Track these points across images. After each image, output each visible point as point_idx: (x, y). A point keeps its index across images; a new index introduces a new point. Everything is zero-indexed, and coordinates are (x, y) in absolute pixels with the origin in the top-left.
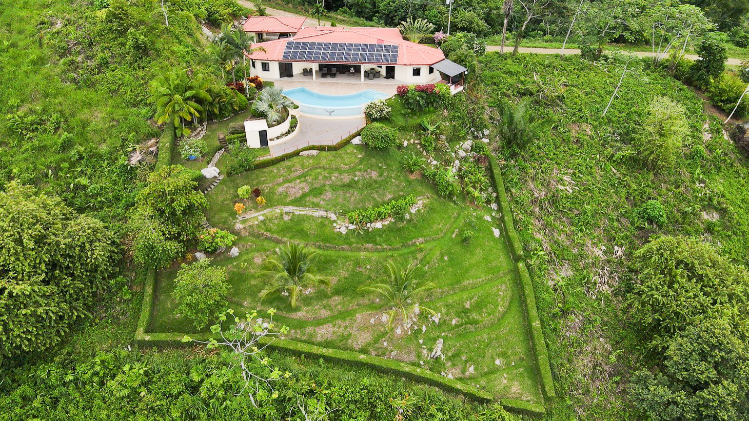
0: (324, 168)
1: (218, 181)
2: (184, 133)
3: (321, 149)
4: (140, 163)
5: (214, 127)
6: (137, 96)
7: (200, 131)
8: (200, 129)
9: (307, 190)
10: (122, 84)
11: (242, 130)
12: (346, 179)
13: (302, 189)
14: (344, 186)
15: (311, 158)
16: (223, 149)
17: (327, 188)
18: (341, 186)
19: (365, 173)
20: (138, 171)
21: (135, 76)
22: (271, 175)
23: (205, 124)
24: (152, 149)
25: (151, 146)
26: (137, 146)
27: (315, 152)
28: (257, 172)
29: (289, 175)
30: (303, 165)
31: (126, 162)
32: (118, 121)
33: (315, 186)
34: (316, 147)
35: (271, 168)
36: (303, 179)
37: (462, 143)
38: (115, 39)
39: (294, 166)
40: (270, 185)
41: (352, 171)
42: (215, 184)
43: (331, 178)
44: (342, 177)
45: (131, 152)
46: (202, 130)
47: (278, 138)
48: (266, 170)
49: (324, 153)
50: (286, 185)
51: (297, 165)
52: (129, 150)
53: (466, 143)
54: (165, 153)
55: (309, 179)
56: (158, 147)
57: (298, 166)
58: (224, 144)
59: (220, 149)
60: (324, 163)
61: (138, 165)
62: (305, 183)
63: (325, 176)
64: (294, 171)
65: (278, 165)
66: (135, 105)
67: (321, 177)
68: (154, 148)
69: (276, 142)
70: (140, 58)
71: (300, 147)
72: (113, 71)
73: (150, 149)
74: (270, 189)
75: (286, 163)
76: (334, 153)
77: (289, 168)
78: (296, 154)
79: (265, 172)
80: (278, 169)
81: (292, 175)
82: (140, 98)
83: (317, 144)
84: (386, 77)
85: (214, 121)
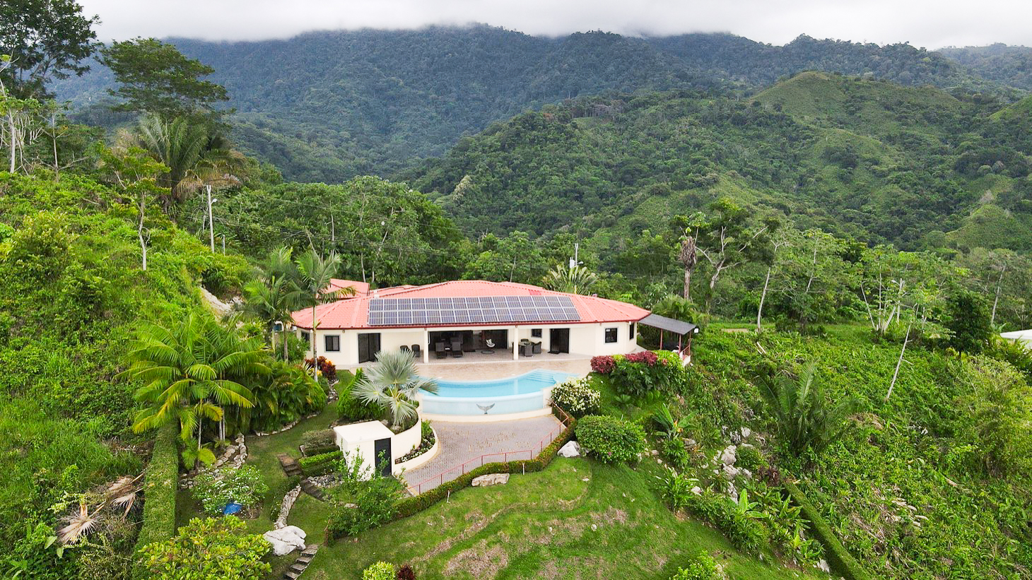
0: (528, 510)
1: (307, 560)
2: (201, 458)
3: (512, 469)
4: (90, 538)
5: (263, 444)
6: (76, 394)
7: (234, 455)
8: (231, 451)
9: (505, 562)
10: (40, 372)
11: (331, 446)
12: (576, 529)
13: (495, 560)
14: (574, 546)
15: (497, 490)
16: (299, 487)
17: (544, 552)
18: (569, 547)
19: (605, 515)
20: (83, 558)
21: (73, 355)
22: (425, 534)
23: (240, 440)
24: (122, 500)
25: (120, 493)
26: (82, 498)
27: (502, 478)
28: (393, 529)
29: (462, 530)
30: (485, 507)
31: (52, 540)
32: (28, 447)
33: (520, 550)
34: (501, 467)
35: (421, 517)
36: (492, 538)
37: (720, 452)
38: (26, 292)
39: (468, 509)
40: (427, 557)
41: (581, 511)
42: (300, 568)
43: (547, 530)
44: (567, 525)
45: (63, 513)
46: (238, 452)
47: (409, 457)
48: (410, 522)
49: (520, 479)
50: (461, 555)
51: (474, 506)
52: (58, 507)
53: (726, 451)
54: (164, 501)
55: (505, 535)
56: (141, 493)
57: (476, 510)
58: (297, 475)
59: (293, 486)
60: (525, 497)
61: (84, 541)
62: (498, 546)
63: (536, 528)
64: (470, 521)
65: (434, 510)
66: (68, 414)
67: (527, 531)
68: (129, 498)
69: (410, 465)
70: (86, 322)
71: (469, 469)
72: (18, 349)
73: (118, 500)
74: (429, 567)
75: (448, 504)
76: (538, 476)
77: (458, 515)
78: (465, 483)
79: (409, 529)
80: (436, 519)
81: (470, 530)
82: (83, 398)
83: (500, 460)
84: (551, 352)
85: (259, 435)
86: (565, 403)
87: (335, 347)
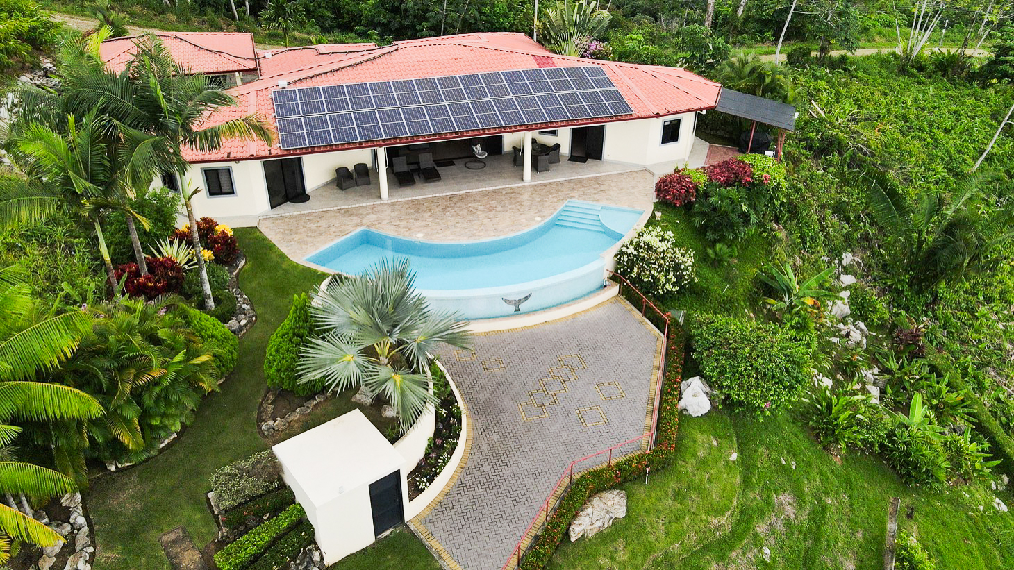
0: (669, 562)
3: (626, 476)
15: (615, 539)
34: (608, 479)
47: (429, 472)
49: (643, 495)
53: (838, 301)
69: (431, 492)
76: (668, 478)
84: (573, 158)
85: (113, 468)
86: (646, 280)
87: (225, 188)
